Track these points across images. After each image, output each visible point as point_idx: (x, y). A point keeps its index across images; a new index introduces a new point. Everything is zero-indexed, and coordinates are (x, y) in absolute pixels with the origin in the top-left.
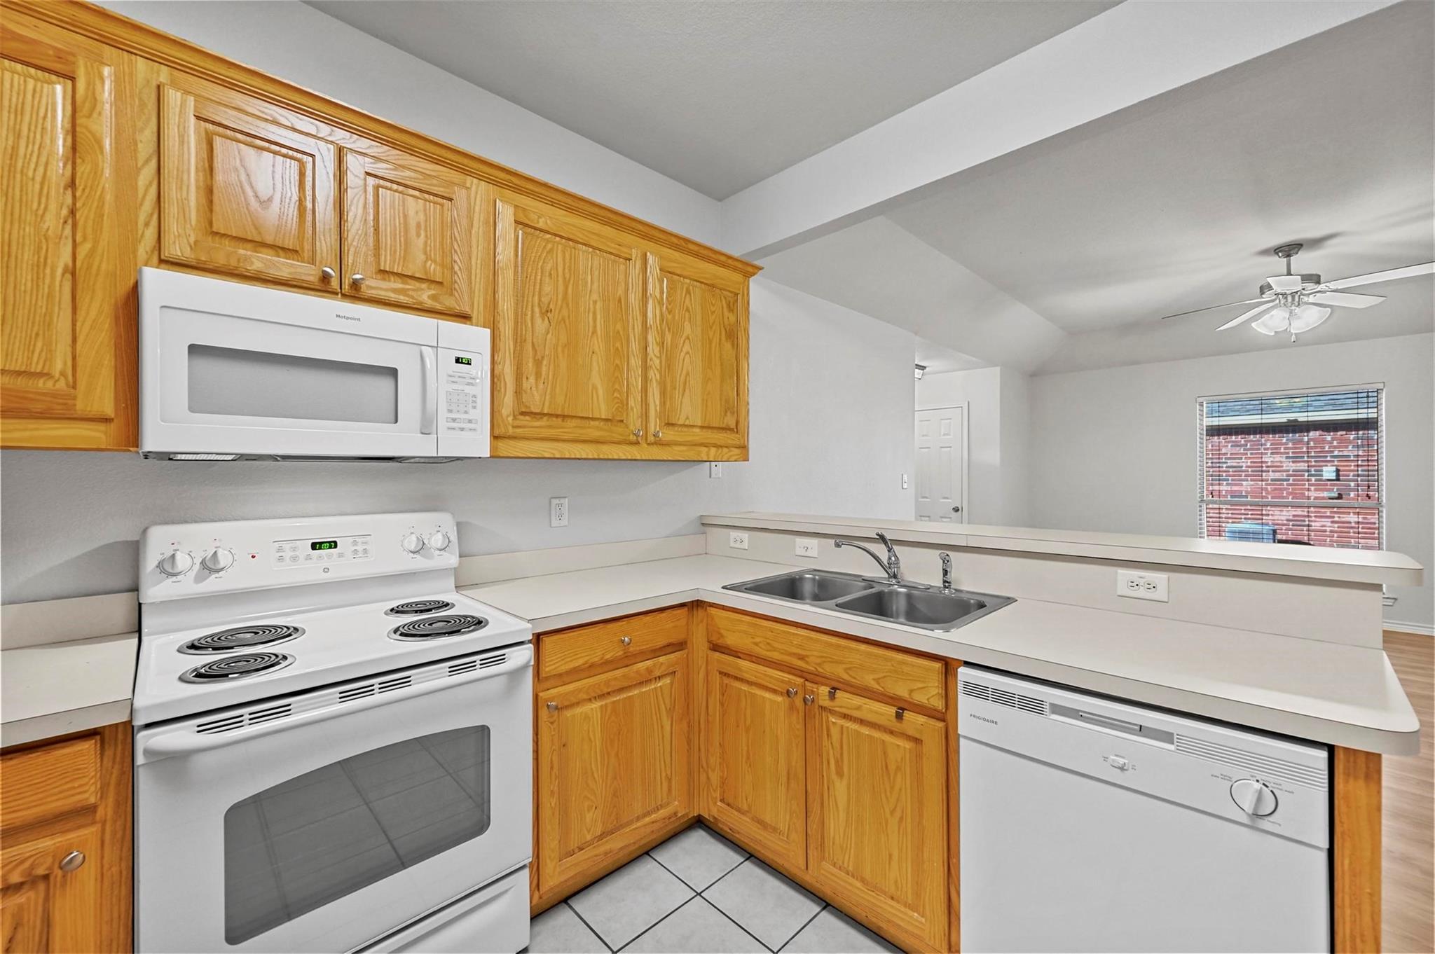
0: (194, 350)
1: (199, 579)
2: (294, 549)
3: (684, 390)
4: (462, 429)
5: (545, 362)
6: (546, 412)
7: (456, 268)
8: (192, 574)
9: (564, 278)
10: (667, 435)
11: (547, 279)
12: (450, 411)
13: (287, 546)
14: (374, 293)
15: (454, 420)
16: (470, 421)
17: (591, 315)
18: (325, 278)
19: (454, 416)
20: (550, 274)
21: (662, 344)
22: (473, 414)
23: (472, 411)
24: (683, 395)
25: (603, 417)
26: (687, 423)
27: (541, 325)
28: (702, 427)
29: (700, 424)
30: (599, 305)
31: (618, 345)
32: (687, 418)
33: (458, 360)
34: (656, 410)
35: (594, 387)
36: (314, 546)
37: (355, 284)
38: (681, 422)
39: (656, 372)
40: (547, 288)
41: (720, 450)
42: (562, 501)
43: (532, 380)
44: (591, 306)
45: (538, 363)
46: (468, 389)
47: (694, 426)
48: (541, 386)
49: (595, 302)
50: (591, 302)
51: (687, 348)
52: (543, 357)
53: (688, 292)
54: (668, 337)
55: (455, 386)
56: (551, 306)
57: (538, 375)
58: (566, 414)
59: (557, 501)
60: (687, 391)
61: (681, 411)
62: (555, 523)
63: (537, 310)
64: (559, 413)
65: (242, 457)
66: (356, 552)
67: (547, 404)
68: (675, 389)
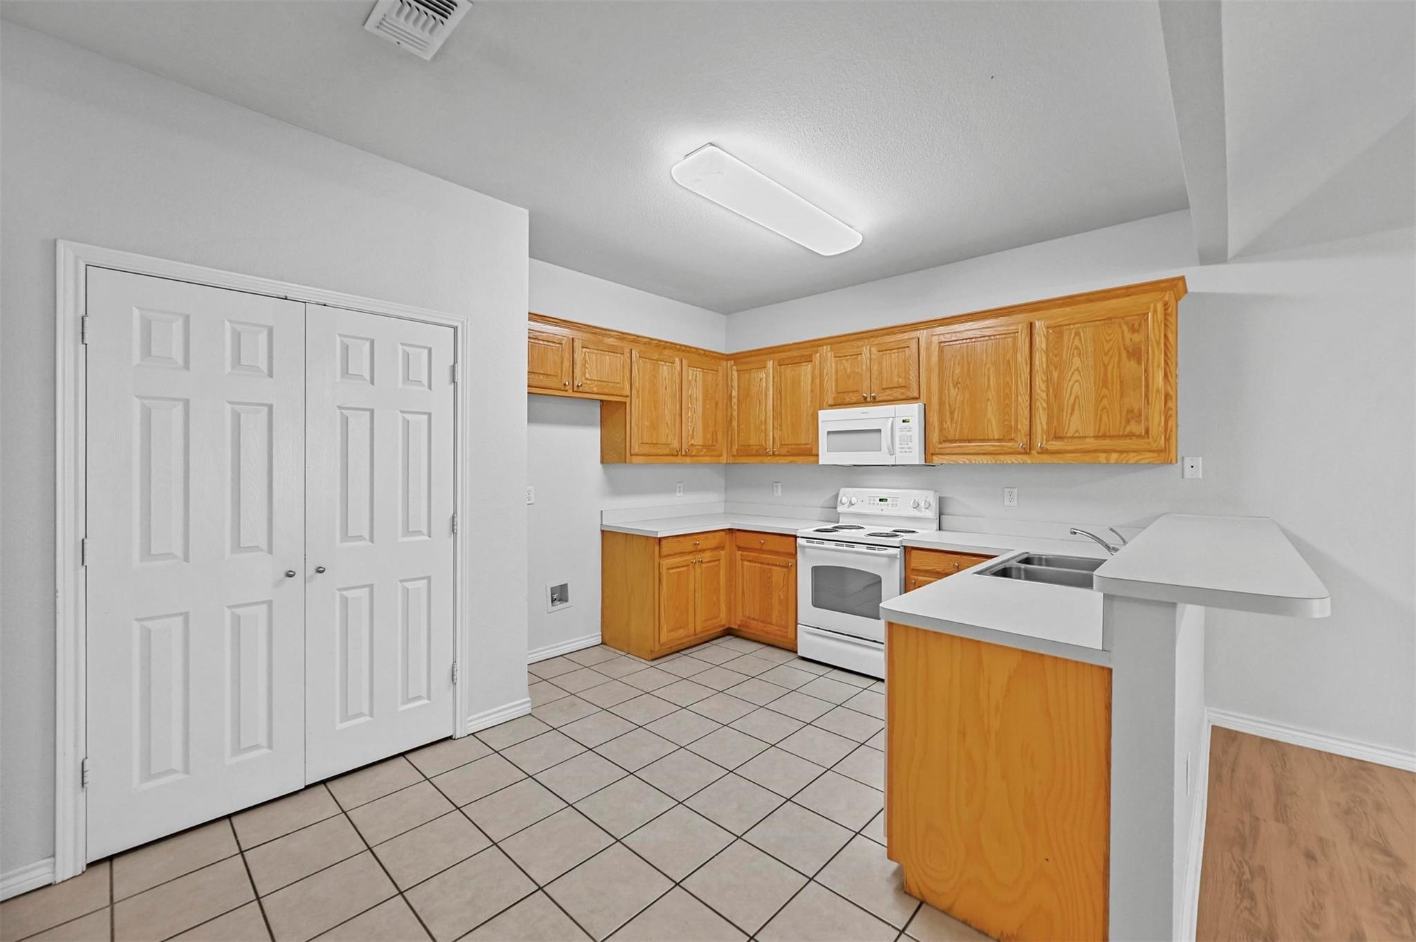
0: (829, 433)
1: (849, 507)
2: (874, 500)
3: (1073, 410)
4: (906, 452)
5: (956, 411)
6: (957, 438)
7: (911, 377)
8: (847, 505)
9: (968, 362)
10: (1056, 445)
11: (957, 366)
12: (901, 444)
13: (872, 499)
14: (881, 399)
15: (902, 448)
16: (909, 448)
17: (986, 378)
18: (866, 398)
19: (902, 446)
20: (959, 363)
21: (1048, 381)
22: (910, 445)
23: (910, 443)
24: (1071, 414)
25: (996, 438)
26: (1077, 435)
27: (953, 392)
28: (1096, 437)
29: (1092, 435)
30: (991, 371)
31: (1007, 390)
32: (1077, 431)
33: (904, 421)
34: (1043, 429)
35: (989, 421)
36: (881, 500)
37: (874, 398)
38: (1069, 435)
39: (1042, 402)
40: (957, 371)
41: (1125, 455)
42: (1013, 490)
43: (949, 422)
44: (987, 373)
45: (952, 413)
46: (909, 434)
47: (1084, 437)
48: (954, 425)
49: (989, 369)
50: (986, 370)
51: (1076, 376)
52: (955, 409)
53: (1077, 334)
54: (1055, 374)
55: (903, 433)
56: (960, 380)
57: (952, 419)
58: (969, 438)
59: (1009, 490)
60: (1076, 411)
61: (1069, 427)
62: (1007, 503)
63: (951, 385)
64: (965, 438)
65: (855, 465)
66: (893, 504)
67: (957, 435)
68: (1062, 410)
